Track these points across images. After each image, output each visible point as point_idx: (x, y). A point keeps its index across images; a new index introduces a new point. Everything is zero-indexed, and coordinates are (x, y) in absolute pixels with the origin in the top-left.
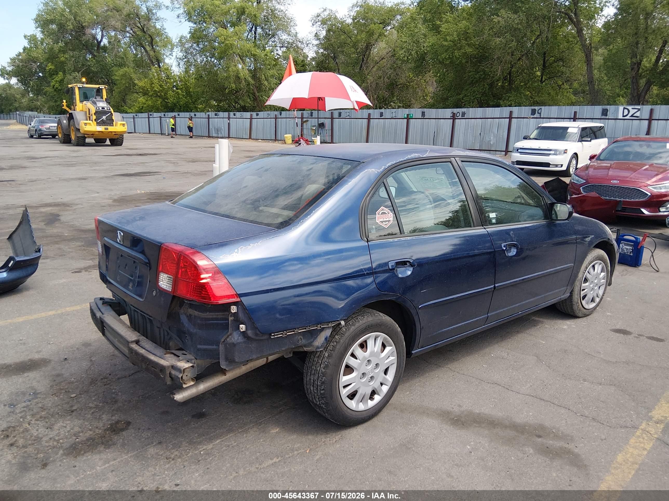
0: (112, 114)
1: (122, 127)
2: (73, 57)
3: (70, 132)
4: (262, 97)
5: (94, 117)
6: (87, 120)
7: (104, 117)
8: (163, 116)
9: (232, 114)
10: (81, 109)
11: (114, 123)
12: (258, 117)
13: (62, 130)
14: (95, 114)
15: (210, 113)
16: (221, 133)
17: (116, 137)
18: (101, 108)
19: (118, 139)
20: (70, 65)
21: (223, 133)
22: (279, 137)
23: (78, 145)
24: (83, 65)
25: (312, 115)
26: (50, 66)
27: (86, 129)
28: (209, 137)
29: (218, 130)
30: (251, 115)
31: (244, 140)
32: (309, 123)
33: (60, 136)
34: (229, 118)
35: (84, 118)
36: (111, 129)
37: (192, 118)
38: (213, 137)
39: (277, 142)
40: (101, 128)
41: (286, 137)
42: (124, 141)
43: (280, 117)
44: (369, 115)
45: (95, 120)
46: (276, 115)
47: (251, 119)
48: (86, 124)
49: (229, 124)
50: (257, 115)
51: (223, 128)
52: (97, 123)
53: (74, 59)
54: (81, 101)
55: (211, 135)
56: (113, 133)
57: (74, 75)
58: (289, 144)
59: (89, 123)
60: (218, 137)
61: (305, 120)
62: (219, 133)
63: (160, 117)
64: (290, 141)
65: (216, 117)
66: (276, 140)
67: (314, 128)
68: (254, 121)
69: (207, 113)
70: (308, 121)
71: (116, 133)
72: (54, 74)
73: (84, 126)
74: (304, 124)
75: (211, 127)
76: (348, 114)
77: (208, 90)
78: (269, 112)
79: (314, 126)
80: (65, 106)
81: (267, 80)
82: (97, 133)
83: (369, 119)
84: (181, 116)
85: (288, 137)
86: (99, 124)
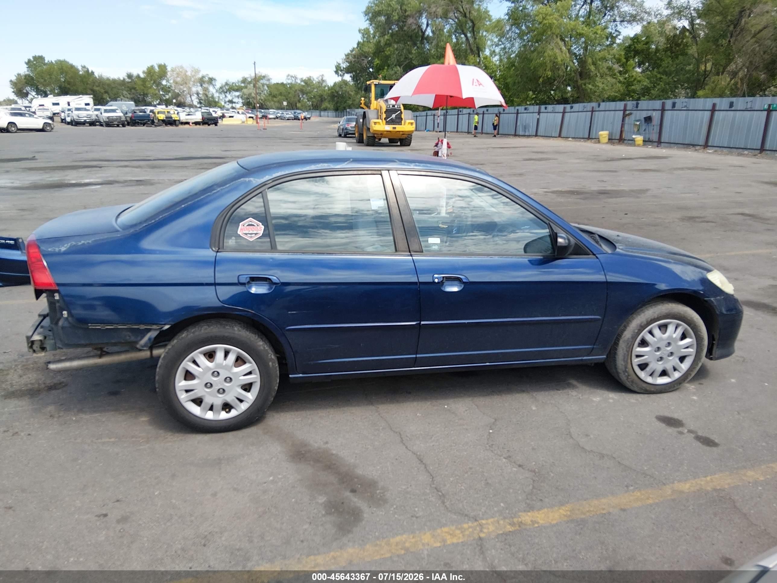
0: (401, 113)
1: (410, 126)
2: (397, 49)
3: (363, 131)
4: (585, 85)
5: (384, 116)
6: (378, 119)
7: (394, 116)
8: (472, 112)
9: (543, 107)
10: (375, 107)
11: (403, 122)
12: (572, 110)
13: (358, 129)
14: (385, 112)
15: (519, 108)
16: (529, 131)
17: (404, 137)
18: (391, 106)
19: (406, 138)
20: (393, 59)
21: (531, 130)
22: (593, 135)
23: (368, 145)
24: (406, 58)
25: (637, 107)
26: (377, 61)
27: (375, 129)
28: (515, 135)
29: (525, 128)
30: (565, 108)
31: (552, 139)
32: (633, 117)
33: (357, 135)
34: (539, 113)
35: (376, 117)
36: (399, 128)
37: (500, 113)
38: (519, 136)
39: (589, 141)
40: (389, 128)
41: (602, 135)
42: (412, 141)
43: (597, 109)
44: (714, 105)
45: (385, 119)
46: (593, 108)
47: (564, 112)
48: (375, 123)
49: (538, 120)
50: (572, 107)
51: (531, 124)
52: (387, 122)
53: (397, 52)
54: (376, 98)
55: (517, 133)
56: (401, 133)
57: (396, 69)
58: (604, 144)
59: (379, 123)
60: (525, 136)
61: (627, 112)
62: (527, 130)
63: (469, 114)
64: (606, 140)
65: (526, 111)
66: (589, 138)
67: (638, 123)
68: (567, 115)
69: (517, 108)
70: (631, 114)
71: (403, 133)
72: (380, 70)
73: (373, 125)
74: (627, 118)
75: (518, 124)
76: (685, 104)
77: (520, 80)
78: (586, 104)
79: (638, 121)
80: (363, 104)
81: (594, 64)
82: (385, 133)
83: (713, 110)
84: (489, 112)
85: (604, 134)
86: (388, 123)
